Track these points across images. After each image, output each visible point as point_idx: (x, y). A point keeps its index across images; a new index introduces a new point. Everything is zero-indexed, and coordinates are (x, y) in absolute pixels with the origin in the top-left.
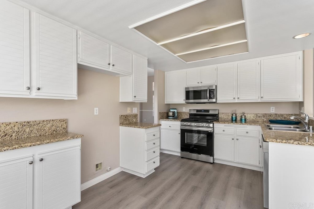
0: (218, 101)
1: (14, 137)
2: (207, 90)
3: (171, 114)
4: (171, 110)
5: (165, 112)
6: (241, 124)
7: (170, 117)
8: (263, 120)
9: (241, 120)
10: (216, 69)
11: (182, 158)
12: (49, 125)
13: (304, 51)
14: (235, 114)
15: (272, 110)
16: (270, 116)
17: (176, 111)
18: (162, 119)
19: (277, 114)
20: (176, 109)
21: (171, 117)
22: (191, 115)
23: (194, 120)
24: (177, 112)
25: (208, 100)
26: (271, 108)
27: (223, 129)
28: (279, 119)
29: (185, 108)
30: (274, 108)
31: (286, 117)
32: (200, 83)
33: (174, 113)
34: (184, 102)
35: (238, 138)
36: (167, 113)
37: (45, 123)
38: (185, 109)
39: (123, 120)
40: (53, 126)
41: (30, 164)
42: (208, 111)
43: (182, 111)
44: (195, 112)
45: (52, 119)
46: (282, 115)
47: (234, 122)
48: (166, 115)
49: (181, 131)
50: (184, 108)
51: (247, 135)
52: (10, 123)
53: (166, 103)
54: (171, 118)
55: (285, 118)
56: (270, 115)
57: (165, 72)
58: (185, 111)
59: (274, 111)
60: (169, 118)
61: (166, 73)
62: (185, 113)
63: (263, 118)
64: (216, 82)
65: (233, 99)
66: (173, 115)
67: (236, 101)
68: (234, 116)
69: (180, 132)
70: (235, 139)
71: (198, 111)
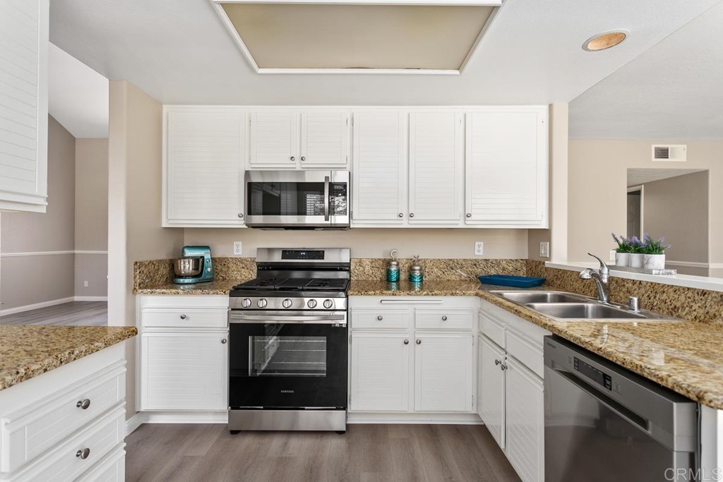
0: (354, 222)
2: (323, 184)
3: (187, 267)
4: (188, 253)
5: (160, 261)
6: (428, 295)
7: (181, 277)
8: (461, 275)
9: (411, 278)
10: (349, 122)
11: (234, 432)
13: (551, 106)
14: (395, 263)
15: (479, 251)
16: (475, 265)
17: (207, 255)
18: (146, 287)
19: (488, 260)
20: (207, 247)
21: (186, 276)
22: (263, 268)
23: (281, 289)
24: (213, 259)
25: (327, 219)
26: (477, 243)
27: (380, 313)
28: (493, 272)
29: (240, 243)
30: (482, 243)
31: (506, 266)
32: (297, 160)
33: (198, 262)
34: (240, 224)
35: (418, 336)
36: (173, 265)
38: (240, 248)
42: (320, 254)
43: (229, 256)
44: (277, 258)
46: (498, 263)
47: (394, 285)
48: (164, 271)
49: (231, 332)
50: (238, 246)
51: (446, 325)
53: (164, 225)
54: (187, 281)
55: (504, 269)
56: (475, 263)
57: (161, 104)
58: (240, 253)
59: (481, 253)
60: (181, 280)
61: (166, 108)
62: (241, 260)
63: (459, 271)
64: (349, 162)
65: (396, 217)
66: (196, 268)
67: (405, 223)
68: (393, 269)
69: (226, 336)
70: (412, 342)
71: (286, 253)
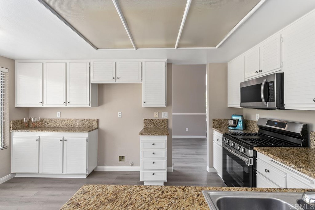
1: (72, 126)
4: (233, 117)
5: (224, 119)
12: (87, 122)
20: (241, 116)
32: (259, 73)
33: (236, 121)
37: (85, 121)
39: (146, 124)
40: (89, 123)
41: (60, 141)
43: (255, 120)
45: (89, 118)
52: (71, 119)
53: (228, 107)
61: (228, 64)
71: (270, 122)
